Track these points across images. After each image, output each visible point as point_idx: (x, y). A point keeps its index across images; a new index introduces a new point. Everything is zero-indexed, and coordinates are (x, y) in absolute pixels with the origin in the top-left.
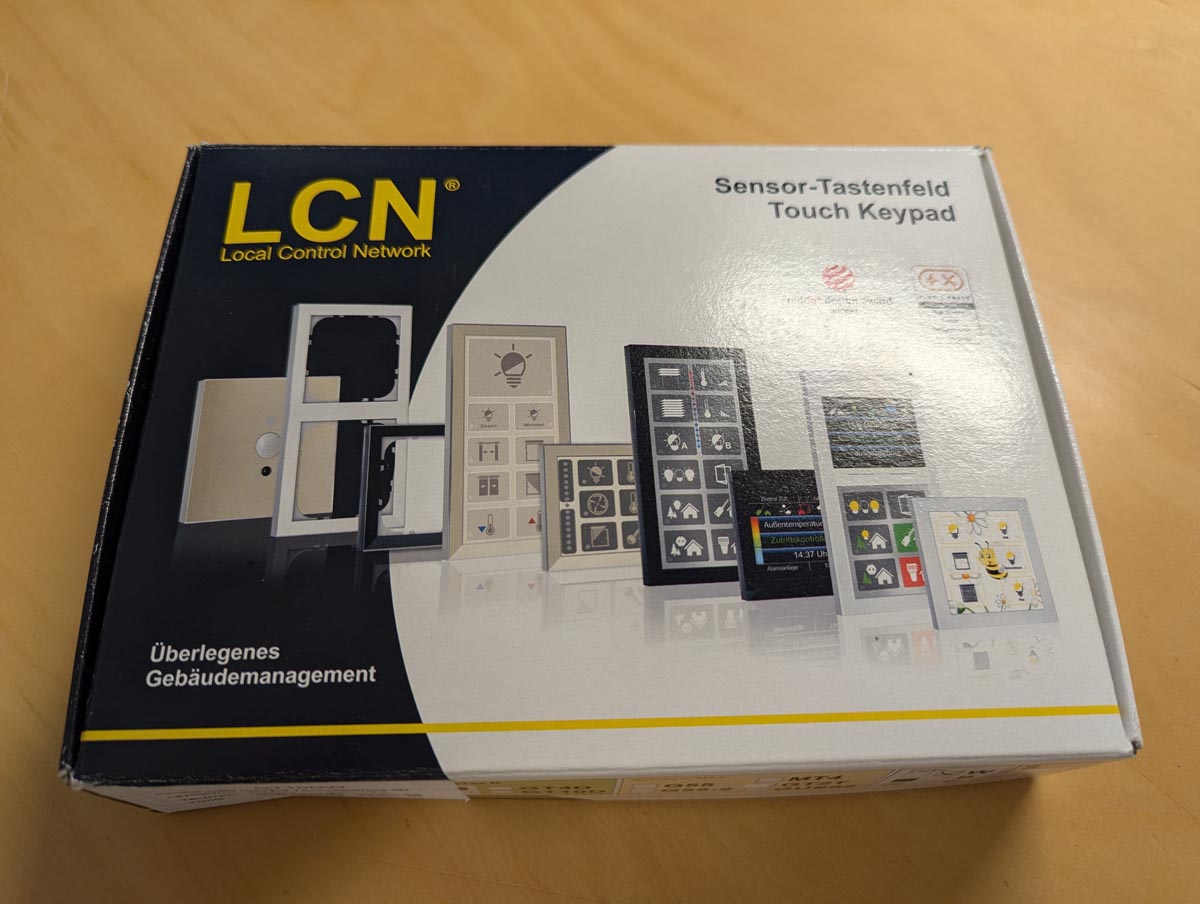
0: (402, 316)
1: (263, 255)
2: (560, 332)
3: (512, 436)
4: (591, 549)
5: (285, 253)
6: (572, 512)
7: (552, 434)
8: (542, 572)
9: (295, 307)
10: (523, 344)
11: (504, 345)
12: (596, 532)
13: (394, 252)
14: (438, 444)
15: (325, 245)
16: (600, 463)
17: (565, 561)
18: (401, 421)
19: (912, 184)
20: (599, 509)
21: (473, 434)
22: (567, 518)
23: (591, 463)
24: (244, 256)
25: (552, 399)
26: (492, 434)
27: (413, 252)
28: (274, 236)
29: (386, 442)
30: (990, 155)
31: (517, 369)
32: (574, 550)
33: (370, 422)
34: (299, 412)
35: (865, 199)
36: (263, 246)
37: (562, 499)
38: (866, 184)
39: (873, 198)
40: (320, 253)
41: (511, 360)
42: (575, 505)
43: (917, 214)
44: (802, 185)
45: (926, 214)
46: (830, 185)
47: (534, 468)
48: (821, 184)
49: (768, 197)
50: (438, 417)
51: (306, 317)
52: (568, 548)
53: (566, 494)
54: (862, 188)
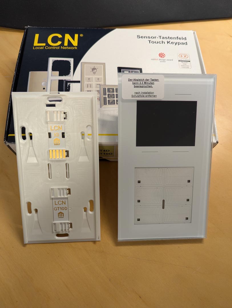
0: (71, 60)
1: (42, 48)
2: (104, 64)
3: (94, 83)
4: (110, 104)
5: (47, 48)
6: (106, 97)
7: (102, 83)
8: (100, 108)
9: (49, 58)
10: (96, 66)
11: (92, 66)
12: (111, 101)
13: (70, 48)
14: (79, 84)
15: (55, 46)
16: (112, 89)
17: (105, 106)
18: (71, 80)
19: (178, 38)
20: (111, 97)
21: (86, 83)
22: (105, 99)
23: (110, 89)
24: (38, 48)
25: (102, 77)
26: (90, 83)
27: (74, 48)
28: (44, 44)
29: (68, 84)
30: (195, 32)
31: (95, 71)
32: (106, 104)
33: (65, 80)
34: (50, 78)
35: (168, 40)
36: (42, 46)
37: (104, 95)
38: (169, 37)
39: (170, 40)
40: (54, 48)
41: (94, 69)
42: (107, 96)
43: (179, 43)
44: (155, 37)
45: (181, 44)
46: (161, 37)
47: (98, 89)
48: (159, 37)
49: (148, 39)
50: (79, 79)
51: (51, 60)
52: (105, 104)
53: (105, 94)
54: (168, 38)
